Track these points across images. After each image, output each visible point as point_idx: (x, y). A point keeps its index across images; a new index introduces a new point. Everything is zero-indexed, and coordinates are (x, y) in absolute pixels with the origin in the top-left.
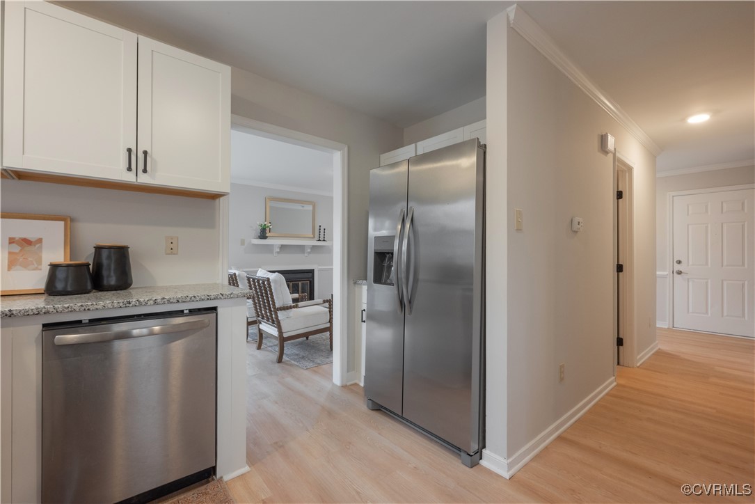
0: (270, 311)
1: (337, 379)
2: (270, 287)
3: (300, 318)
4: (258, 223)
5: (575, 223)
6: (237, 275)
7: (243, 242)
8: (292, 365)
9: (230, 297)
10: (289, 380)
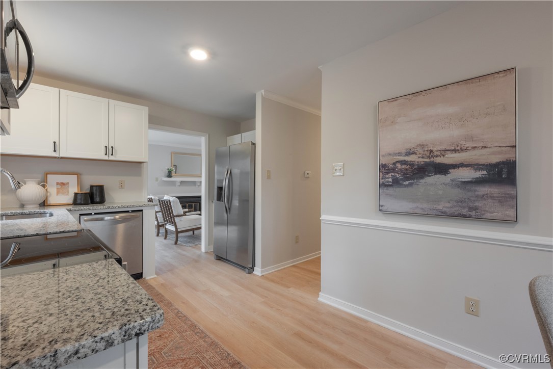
0: (171, 217)
1: (203, 250)
2: (170, 204)
3: (186, 221)
4: (166, 168)
5: (306, 174)
6: (153, 198)
7: (157, 179)
8: (182, 245)
9: (148, 206)
10: (179, 251)
